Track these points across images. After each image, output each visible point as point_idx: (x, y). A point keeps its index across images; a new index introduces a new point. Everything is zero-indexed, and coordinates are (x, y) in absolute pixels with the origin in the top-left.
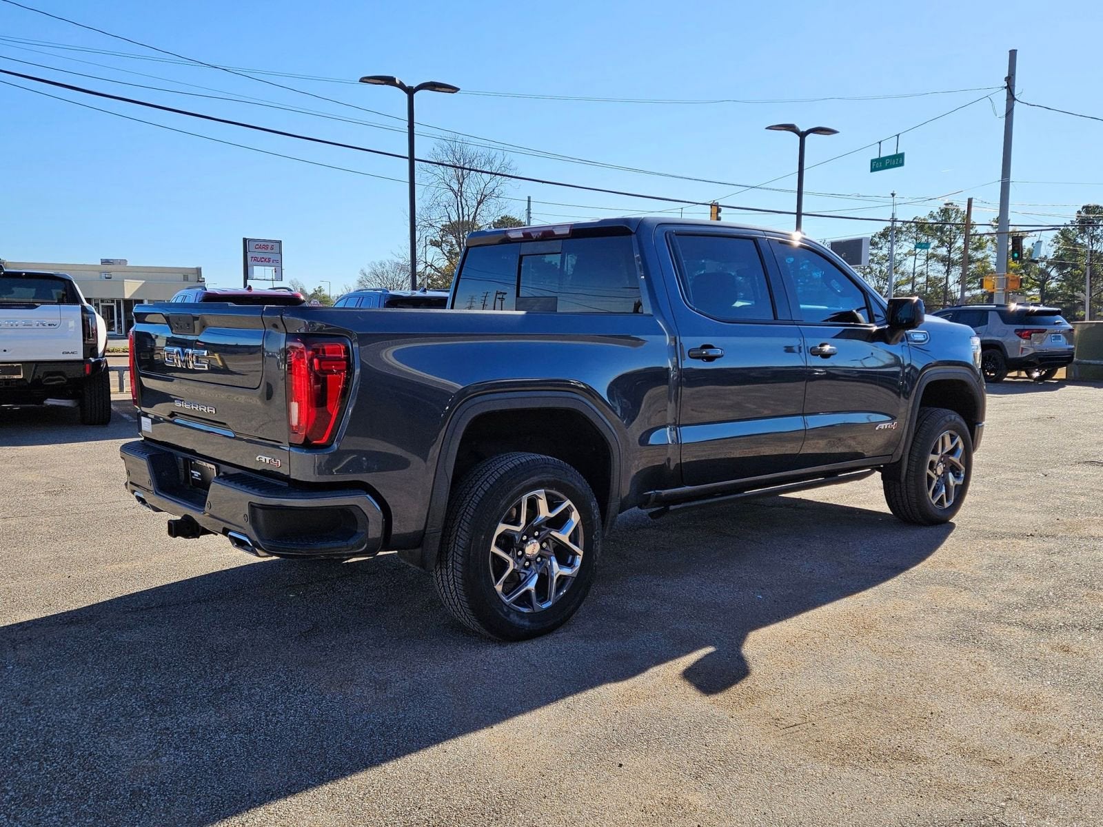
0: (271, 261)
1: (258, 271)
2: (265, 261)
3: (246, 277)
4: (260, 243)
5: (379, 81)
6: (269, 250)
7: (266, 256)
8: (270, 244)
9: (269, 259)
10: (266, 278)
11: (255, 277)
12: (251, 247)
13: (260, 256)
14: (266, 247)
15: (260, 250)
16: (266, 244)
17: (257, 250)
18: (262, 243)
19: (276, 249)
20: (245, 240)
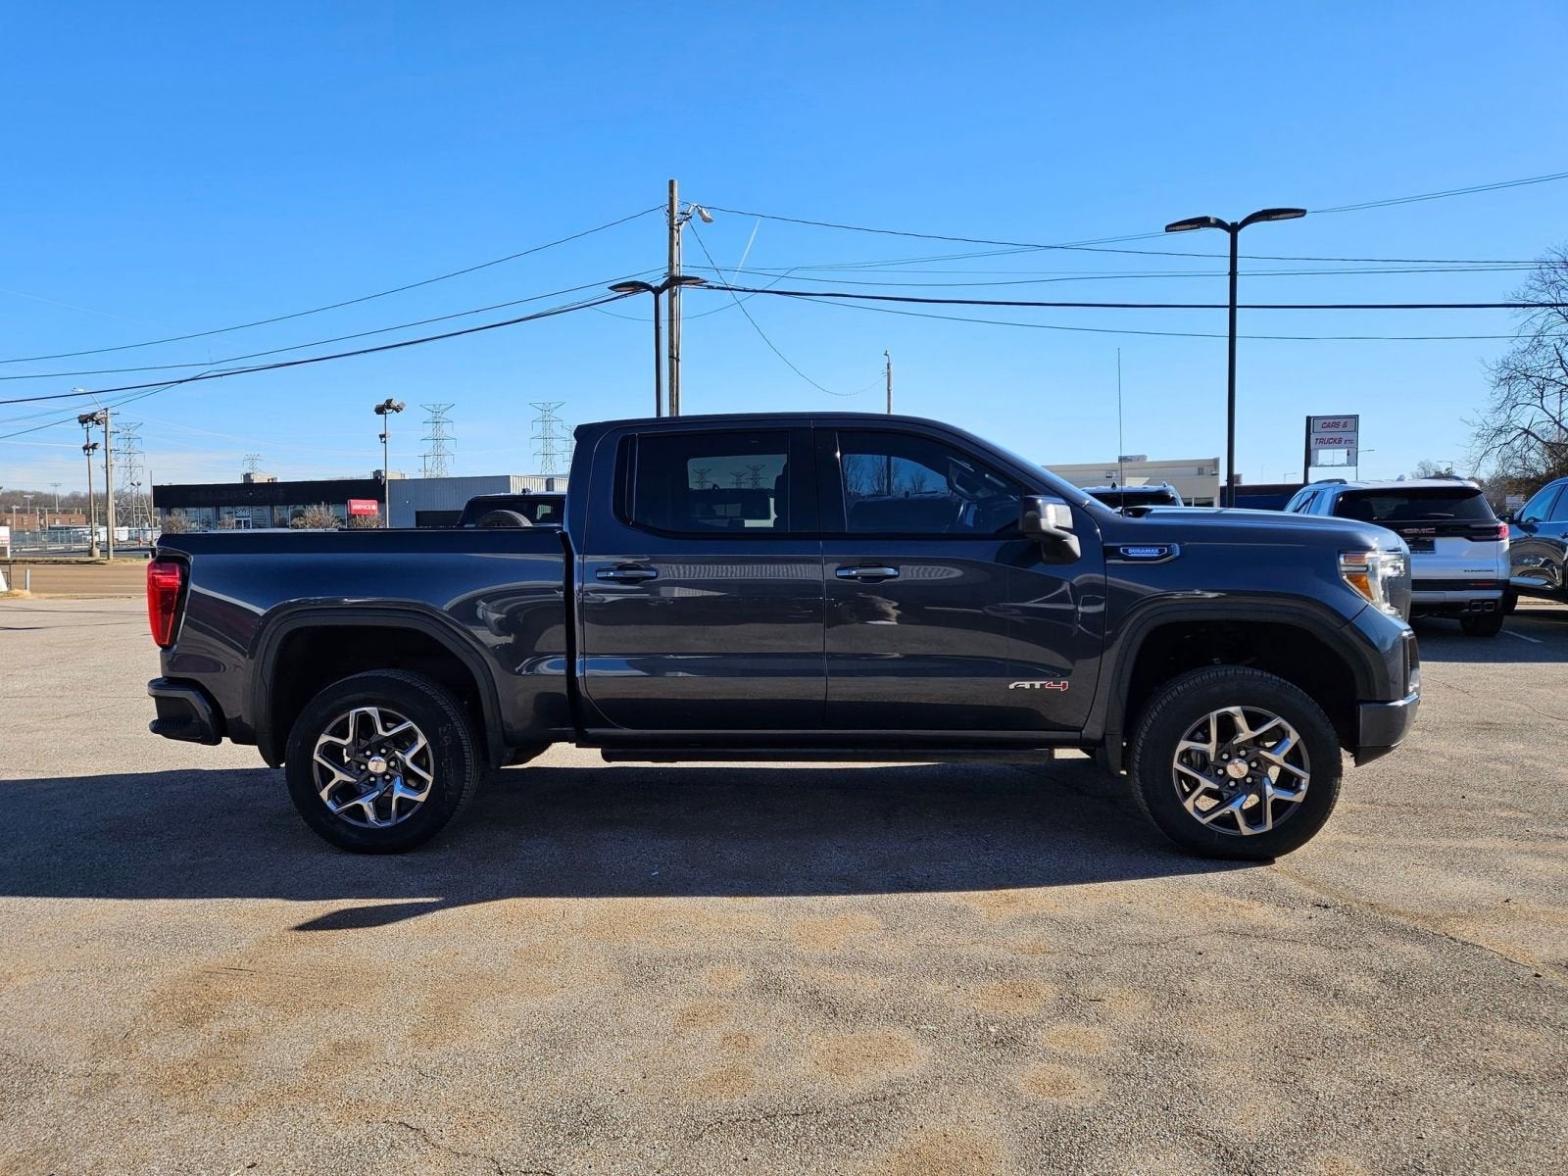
0: (1343, 442)
1: (1324, 455)
2: (1334, 443)
3: (1308, 463)
4: (1327, 421)
5: (1189, 226)
6: (1341, 428)
7: (1335, 436)
8: (1342, 421)
9: (1340, 440)
10: (1335, 463)
11: (1320, 463)
12: (1317, 426)
13: (1327, 436)
14: (1337, 425)
15: (1327, 429)
16: (1337, 421)
17: (1323, 430)
18: (1332, 421)
19: (1350, 427)
20: (1309, 419)
